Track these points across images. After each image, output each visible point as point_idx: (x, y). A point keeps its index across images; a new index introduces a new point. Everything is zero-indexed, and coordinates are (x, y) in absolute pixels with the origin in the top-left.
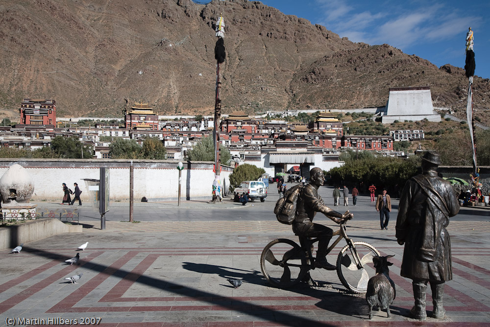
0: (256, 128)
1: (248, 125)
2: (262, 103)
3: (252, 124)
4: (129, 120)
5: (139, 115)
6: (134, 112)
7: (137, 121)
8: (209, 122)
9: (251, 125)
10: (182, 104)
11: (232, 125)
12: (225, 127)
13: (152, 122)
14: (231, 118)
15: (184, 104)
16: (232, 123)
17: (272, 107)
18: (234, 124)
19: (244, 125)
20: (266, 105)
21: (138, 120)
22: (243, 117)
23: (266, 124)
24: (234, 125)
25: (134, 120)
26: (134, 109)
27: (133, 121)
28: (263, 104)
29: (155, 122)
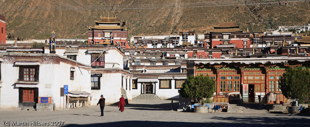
0: (249, 43)
1: (238, 39)
2: (276, 19)
3: (243, 37)
4: (90, 37)
5: (103, 31)
6: (96, 27)
7: (101, 38)
8: (189, 37)
9: (242, 39)
10: (181, 25)
11: (216, 40)
12: (209, 43)
13: (119, 38)
14: (216, 31)
15: (184, 24)
16: (217, 37)
17: (289, 22)
18: (219, 38)
19: (232, 39)
20: (281, 21)
21: (101, 36)
22: (231, 29)
23: (263, 37)
24: (219, 40)
25: (97, 36)
26: (97, 24)
27: (95, 38)
28: (278, 20)
29: (122, 39)
